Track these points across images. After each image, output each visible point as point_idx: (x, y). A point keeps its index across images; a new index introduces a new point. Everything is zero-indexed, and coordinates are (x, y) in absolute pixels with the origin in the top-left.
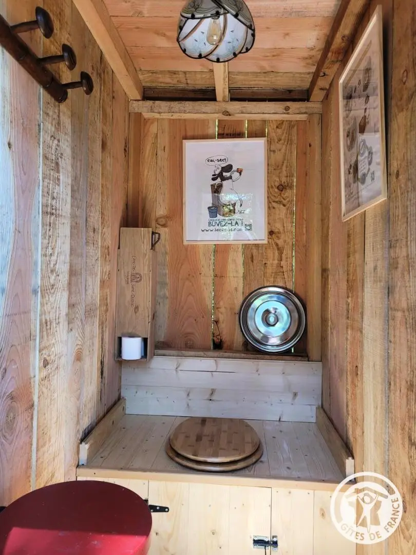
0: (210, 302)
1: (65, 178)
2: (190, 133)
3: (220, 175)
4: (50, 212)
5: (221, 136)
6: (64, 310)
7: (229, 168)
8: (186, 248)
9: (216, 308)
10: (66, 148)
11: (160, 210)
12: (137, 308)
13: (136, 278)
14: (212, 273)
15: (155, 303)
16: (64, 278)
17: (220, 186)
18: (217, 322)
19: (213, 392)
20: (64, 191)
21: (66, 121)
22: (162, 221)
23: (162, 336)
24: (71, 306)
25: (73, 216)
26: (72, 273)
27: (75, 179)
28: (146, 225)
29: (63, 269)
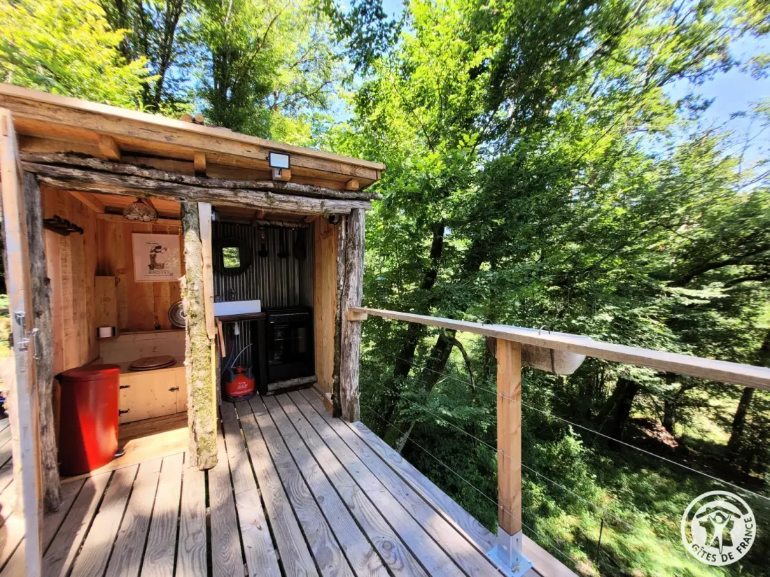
0: (151, 308)
1: (69, 264)
2: (135, 230)
3: (155, 250)
4: (65, 279)
5: (154, 232)
6: (72, 315)
7: (160, 247)
8: (137, 284)
9: (155, 310)
10: (69, 252)
11: (120, 265)
12: (108, 314)
13: (106, 300)
14: (153, 294)
15: (119, 310)
16: (71, 303)
17: (155, 255)
18: (156, 317)
19: (155, 348)
20: (69, 269)
21: (69, 242)
22: (121, 271)
23: (124, 326)
24: (74, 314)
25: (73, 277)
26: (74, 300)
27: (73, 262)
28: (111, 274)
29: (70, 299)
